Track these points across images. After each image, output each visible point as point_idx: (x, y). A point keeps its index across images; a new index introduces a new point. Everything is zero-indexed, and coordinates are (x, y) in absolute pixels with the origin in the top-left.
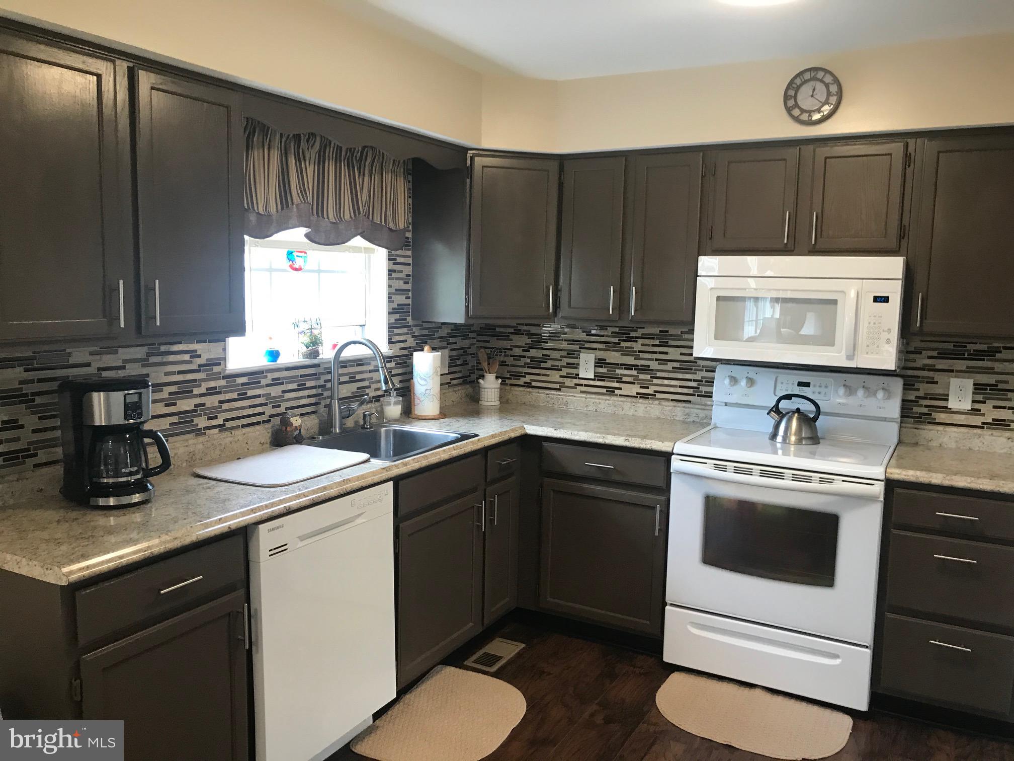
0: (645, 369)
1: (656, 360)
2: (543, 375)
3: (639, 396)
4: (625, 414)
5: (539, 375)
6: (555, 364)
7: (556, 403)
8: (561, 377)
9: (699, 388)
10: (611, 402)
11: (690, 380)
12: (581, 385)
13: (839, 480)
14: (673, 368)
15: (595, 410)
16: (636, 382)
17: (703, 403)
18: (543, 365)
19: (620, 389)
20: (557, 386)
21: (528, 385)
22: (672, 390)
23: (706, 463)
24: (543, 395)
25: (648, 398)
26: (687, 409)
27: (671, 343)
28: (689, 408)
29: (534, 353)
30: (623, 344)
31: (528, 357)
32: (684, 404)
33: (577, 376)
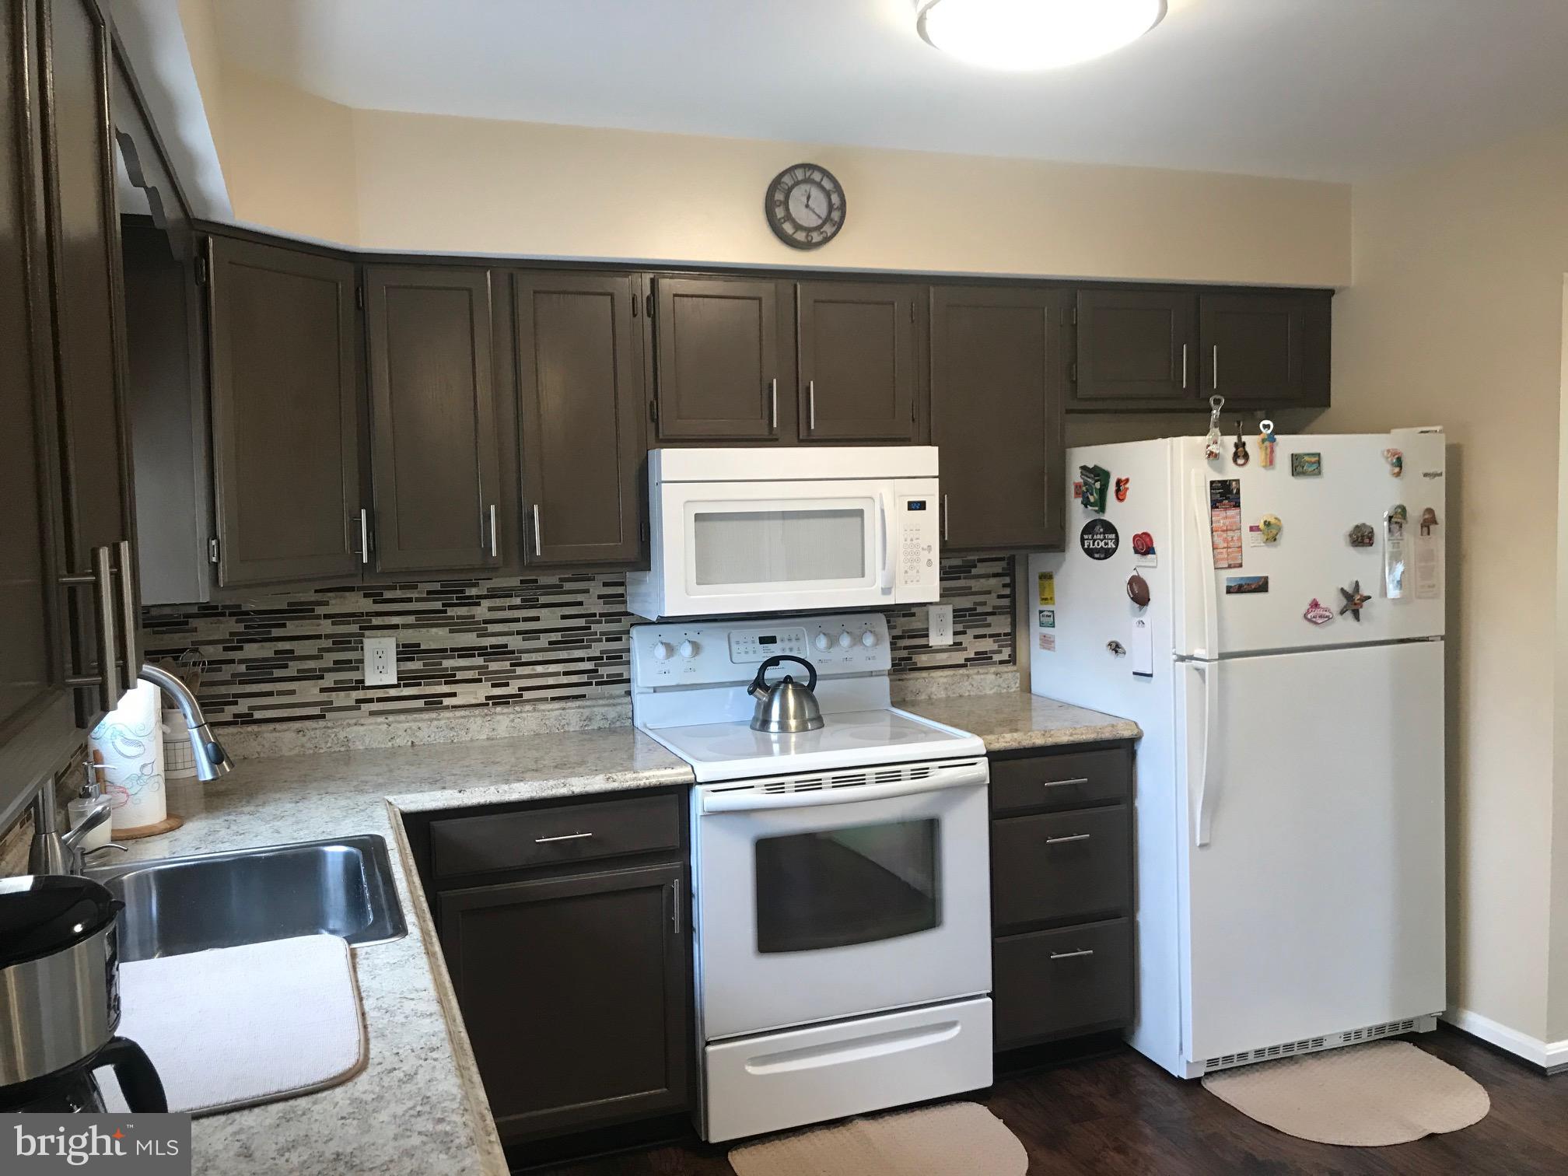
0: (501, 651)
1: (519, 633)
2: (281, 693)
3: (490, 702)
4: (472, 740)
5: (270, 694)
6: (306, 667)
7: (323, 746)
8: (322, 690)
9: (597, 671)
10: (442, 722)
11: (581, 660)
12: (371, 701)
13: (935, 768)
14: (550, 643)
15: (410, 743)
16: (483, 677)
17: (606, 695)
18: (277, 673)
19: (454, 695)
20: (316, 711)
21: (246, 719)
22: (551, 681)
23: (753, 787)
24: (287, 733)
25: (508, 703)
26: (585, 710)
27: (543, 600)
28: (589, 707)
29: (252, 651)
30: (452, 612)
31: (241, 662)
32: (578, 703)
33: (360, 684)
